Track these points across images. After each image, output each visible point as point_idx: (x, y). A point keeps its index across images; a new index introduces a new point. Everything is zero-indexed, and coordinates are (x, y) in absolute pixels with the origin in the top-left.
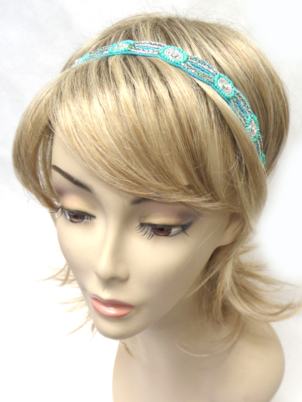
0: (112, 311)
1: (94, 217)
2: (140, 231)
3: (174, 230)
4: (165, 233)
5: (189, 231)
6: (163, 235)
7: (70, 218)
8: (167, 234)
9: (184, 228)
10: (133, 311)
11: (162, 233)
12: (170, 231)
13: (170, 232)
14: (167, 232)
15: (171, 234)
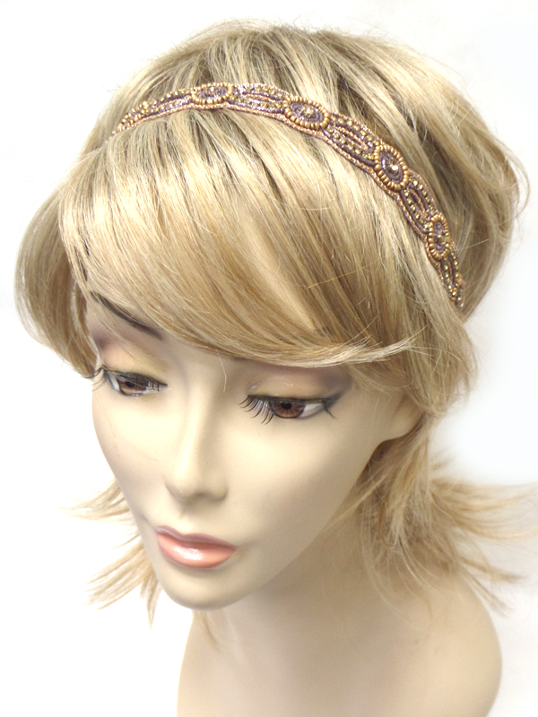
0: (195, 556)
1: (165, 385)
2: (248, 408)
3: (309, 408)
4: (292, 412)
5: (334, 409)
6: (289, 416)
7: (120, 387)
8: (295, 414)
9: (327, 404)
10: (234, 556)
11: (287, 413)
12: (301, 409)
13: (302, 411)
14: (297, 411)
15: (303, 415)
